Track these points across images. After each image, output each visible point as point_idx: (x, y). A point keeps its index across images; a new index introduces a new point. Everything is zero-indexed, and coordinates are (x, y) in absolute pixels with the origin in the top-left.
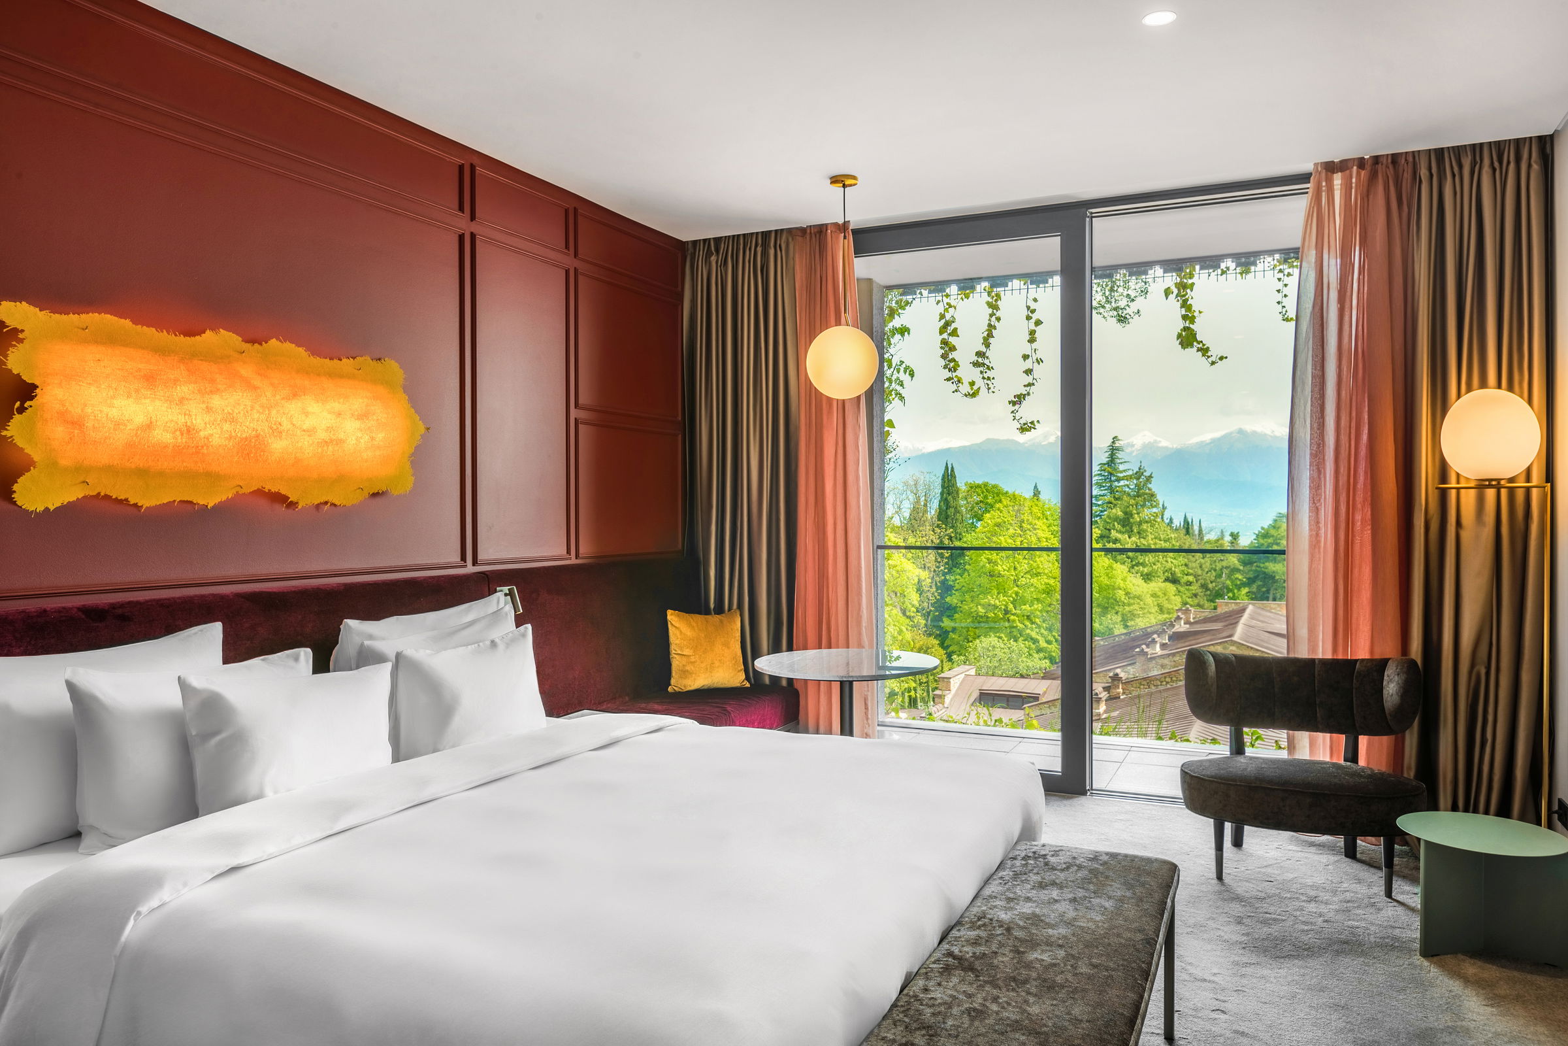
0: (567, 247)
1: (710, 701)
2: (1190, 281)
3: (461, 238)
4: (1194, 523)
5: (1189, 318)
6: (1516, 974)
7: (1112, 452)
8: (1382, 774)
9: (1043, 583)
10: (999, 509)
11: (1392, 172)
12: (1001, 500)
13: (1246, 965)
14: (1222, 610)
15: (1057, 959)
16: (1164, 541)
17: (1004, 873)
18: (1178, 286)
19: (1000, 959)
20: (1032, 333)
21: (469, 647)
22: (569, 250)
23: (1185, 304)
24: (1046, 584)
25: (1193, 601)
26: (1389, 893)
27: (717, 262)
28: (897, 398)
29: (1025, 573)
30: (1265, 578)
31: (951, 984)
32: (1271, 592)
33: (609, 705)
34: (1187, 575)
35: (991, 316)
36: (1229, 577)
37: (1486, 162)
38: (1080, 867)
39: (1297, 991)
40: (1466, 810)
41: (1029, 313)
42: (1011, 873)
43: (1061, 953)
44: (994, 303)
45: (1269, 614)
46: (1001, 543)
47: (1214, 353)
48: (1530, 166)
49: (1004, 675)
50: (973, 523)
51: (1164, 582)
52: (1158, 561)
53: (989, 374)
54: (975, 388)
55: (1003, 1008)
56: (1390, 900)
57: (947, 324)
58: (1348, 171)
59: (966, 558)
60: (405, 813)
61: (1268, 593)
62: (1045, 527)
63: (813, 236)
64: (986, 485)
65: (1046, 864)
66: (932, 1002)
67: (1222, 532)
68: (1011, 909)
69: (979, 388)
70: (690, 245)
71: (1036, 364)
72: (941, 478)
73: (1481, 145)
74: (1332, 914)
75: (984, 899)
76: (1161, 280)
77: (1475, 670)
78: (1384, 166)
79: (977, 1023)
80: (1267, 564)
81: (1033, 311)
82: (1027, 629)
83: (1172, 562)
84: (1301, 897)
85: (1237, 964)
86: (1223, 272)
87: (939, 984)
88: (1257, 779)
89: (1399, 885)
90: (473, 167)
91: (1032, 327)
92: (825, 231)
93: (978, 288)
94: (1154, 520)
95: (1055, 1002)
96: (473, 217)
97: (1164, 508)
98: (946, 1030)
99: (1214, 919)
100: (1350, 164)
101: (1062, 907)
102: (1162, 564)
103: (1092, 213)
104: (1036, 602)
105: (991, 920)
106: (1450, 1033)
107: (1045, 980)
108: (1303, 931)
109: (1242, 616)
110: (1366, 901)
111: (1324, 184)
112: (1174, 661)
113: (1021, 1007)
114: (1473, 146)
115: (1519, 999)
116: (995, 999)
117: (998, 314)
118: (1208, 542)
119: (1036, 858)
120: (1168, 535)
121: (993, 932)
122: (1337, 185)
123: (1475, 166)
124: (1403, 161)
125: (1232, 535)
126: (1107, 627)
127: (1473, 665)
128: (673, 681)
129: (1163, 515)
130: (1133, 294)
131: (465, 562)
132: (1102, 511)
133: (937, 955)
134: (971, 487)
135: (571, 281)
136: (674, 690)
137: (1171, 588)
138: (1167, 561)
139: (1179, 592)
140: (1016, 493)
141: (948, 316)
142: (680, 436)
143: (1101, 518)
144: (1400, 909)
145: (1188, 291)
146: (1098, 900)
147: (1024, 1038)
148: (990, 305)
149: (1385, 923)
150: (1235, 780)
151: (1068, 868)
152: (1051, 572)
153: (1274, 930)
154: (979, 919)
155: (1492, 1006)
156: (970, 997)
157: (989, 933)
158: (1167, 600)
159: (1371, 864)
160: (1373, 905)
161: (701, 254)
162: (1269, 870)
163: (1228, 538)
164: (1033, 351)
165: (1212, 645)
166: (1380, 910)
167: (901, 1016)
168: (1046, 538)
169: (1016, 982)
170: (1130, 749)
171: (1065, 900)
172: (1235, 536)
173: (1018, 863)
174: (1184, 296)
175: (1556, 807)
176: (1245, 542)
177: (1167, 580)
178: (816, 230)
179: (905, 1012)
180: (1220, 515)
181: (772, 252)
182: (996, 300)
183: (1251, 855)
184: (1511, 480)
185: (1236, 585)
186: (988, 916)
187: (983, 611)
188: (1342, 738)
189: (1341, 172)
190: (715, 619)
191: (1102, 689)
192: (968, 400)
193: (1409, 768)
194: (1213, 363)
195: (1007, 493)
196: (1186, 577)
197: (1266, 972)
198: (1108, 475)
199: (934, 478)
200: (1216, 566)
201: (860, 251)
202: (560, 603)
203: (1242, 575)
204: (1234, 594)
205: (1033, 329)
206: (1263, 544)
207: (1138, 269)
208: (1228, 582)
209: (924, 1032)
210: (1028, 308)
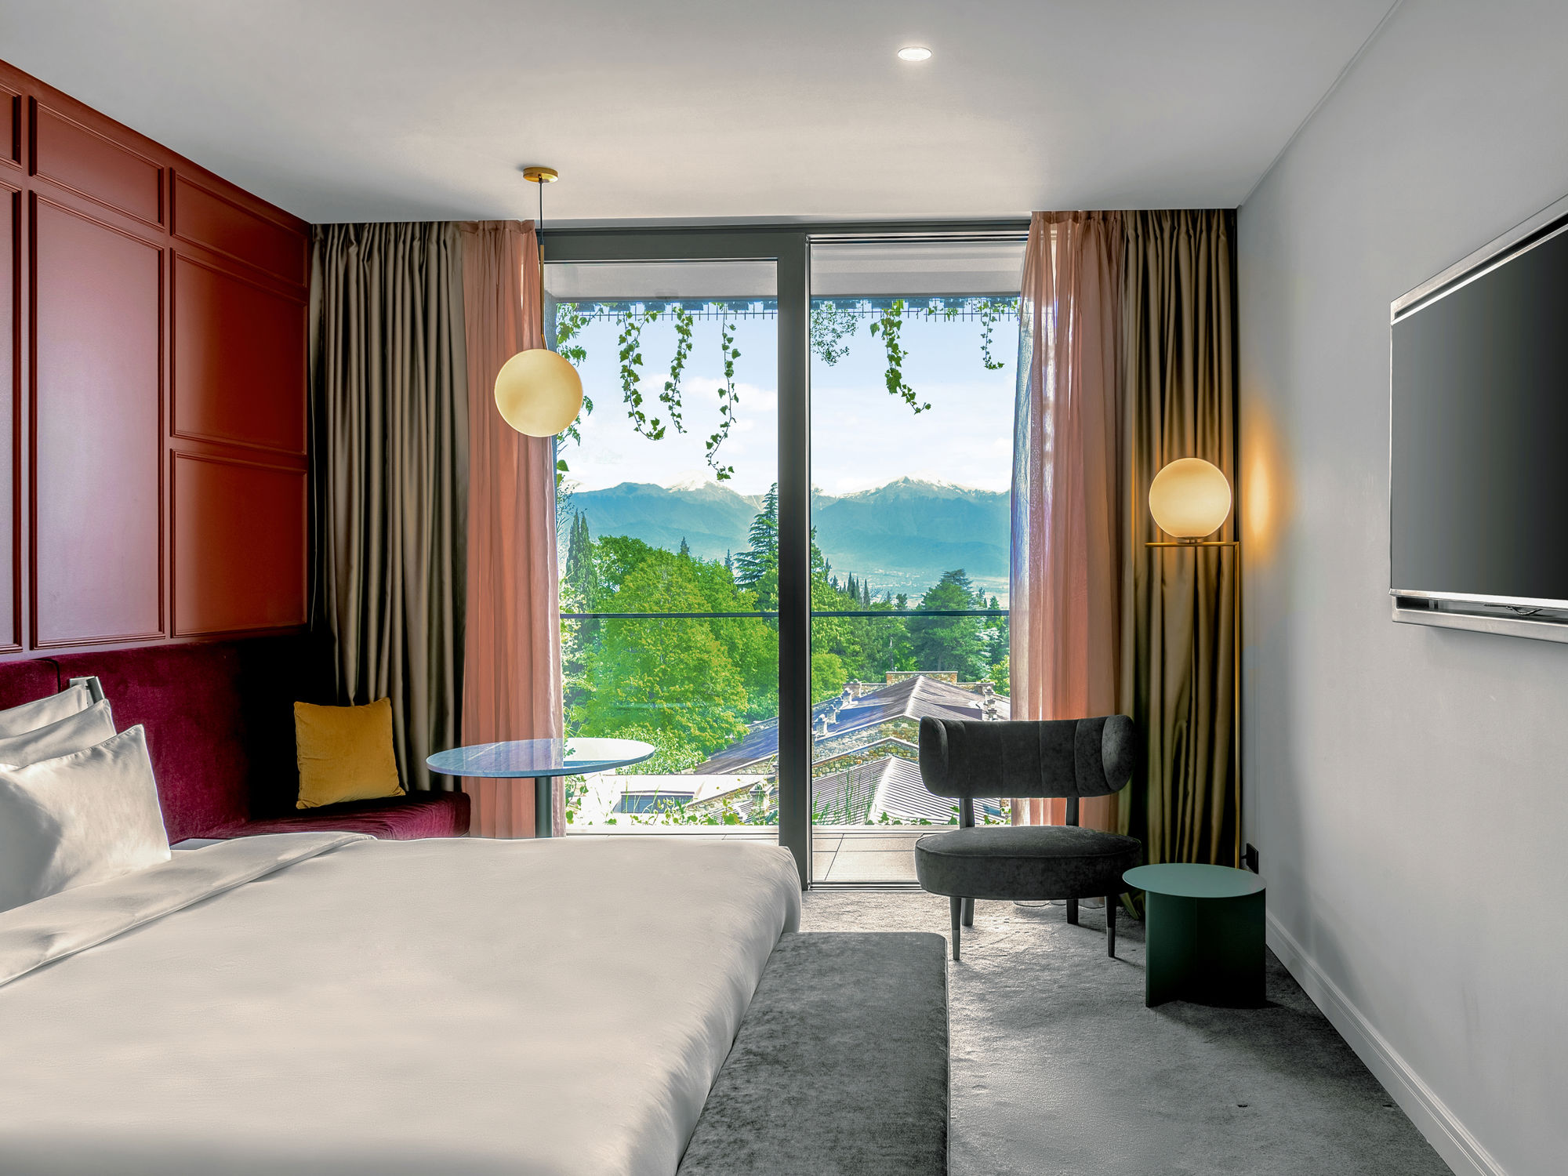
0: (161, 220)
1: (359, 815)
2: (897, 319)
3: (16, 197)
4: (859, 584)
5: (895, 358)
6: (1225, 1010)
7: (771, 502)
8: (1102, 834)
9: (695, 658)
10: (642, 570)
11: (1103, 229)
12: (643, 558)
13: (996, 1039)
14: (891, 682)
15: (859, 1039)
16: (829, 605)
17: (776, 966)
18: (884, 322)
19: (803, 1048)
20: (729, 365)
21: (64, 758)
22: (163, 225)
23: (892, 344)
24: (698, 659)
25: (859, 674)
26: (1112, 954)
27: (358, 254)
28: (571, 435)
29: (675, 647)
30: (933, 645)
31: (762, 1079)
32: (940, 661)
33: (220, 831)
34: (853, 644)
35: (681, 341)
36: (896, 646)
37: (1183, 228)
38: (854, 950)
39: (1046, 1056)
40: (1172, 861)
41: (726, 342)
42: (783, 966)
43: (861, 1034)
44: (685, 327)
45: (939, 685)
46: (645, 611)
47: (920, 401)
48: (1218, 237)
49: (650, 773)
50: (609, 586)
51: (829, 653)
52: (823, 629)
53: (677, 410)
54: (659, 427)
55: (821, 1092)
56: (1114, 959)
57: (630, 348)
58: (1063, 223)
59: (602, 630)
60: (28, 979)
61: (937, 662)
62: (696, 591)
63: (487, 233)
64: (625, 539)
65: (820, 952)
66: (747, 1098)
67: (889, 594)
68: (799, 999)
69: (664, 429)
70: (319, 230)
71: (734, 401)
73: (1179, 211)
74: (1064, 980)
75: (765, 994)
76: (868, 315)
77: (1178, 724)
78: (1096, 221)
79: (800, 1110)
80: (935, 630)
81: (730, 340)
82: (677, 714)
83: (836, 630)
84: (1035, 967)
85: (986, 1039)
86: (931, 312)
87: (748, 1081)
88: (992, 849)
89: (1121, 945)
90: (32, 103)
91: (729, 358)
92: (502, 229)
93: (668, 308)
94: (818, 582)
95: (869, 1079)
96: (32, 170)
97: (828, 567)
98: (772, 1121)
99: (958, 999)
100: (1066, 216)
101: (847, 991)
102: (826, 632)
103: (810, 239)
104: (686, 682)
105: (781, 1012)
106: (1181, 1071)
107: (853, 1061)
108: (1042, 999)
109: (912, 689)
110: (1093, 962)
111: (1042, 232)
112: (843, 744)
113: (838, 1089)
114: (1172, 212)
115: (1230, 1031)
116: (811, 1085)
117: (690, 340)
118: (875, 605)
119: (806, 947)
120: (833, 599)
121: (787, 1024)
122: (1054, 234)
123: (1174, 231)
124: (1112, 218)
125: (899, 597)
126: (767, 708)
127: (1176, 720)
128: (301, 795)
129: (827, 575)
130: (839, 329)
131: (20, 645)
132: (760, 571)
133: (736, 1055)
134: (607, 542)
135: (165, 263)
136: (306, 806)
137: (837, 660)
138: (831, 629)
139: (845, 664)
140: (663, 550)
141: (630, 339)
142: (306, 475)
143: (759, 579)
144: (1123, 966)
145: (895, 329)
146: (881, 980)
147: (851, 1115)
148: (679, 328)
149: (1113, 981)
150: (971, 852)
151: (842, 953)
152: (704, 645)
153: (1015, 1002)
154: (765, 1014)
155: (1211, 1042)
156: (785, 1088)
157: (784, 1025)
158: (832, 673)
159: (1092, 928)
160: (1099, 966)
161: (335, 243)
162: (1001, 945)
163: (895, 601)
164: (730, 386)
165: (883, 722)
166: (1106, 969)
167: (717, 1117)
168: (699, 604)
169: (826, 1067)
170: (843, 836)
171: (848, 983)
172: (902, 599)
173: (788, 954)
174: (890, 334)
175: (1245, 853)
176: (912, 605)
177: (831, 651)
178: (490, 227)
179: (721, 1113)
180: (886, 575)
181: (433, 248)
182: (687, 325)
183: (982, 932)
184: (1206, 539)
185: (904, 654)
186: (775, 1010)
187: (624, 695)
188: (1064, 802)
189: (1057, 223)
190: (354, 709)
191: (766, 782)
192: (652, 442)
193: (1123, 826)
194: (918, 411)
195: (650, 549)
196: (852, 647)
197: (1015, 1043)
198: (766, 529)
200: (883, 634)
201: (551, 256)
202: (156, 697)
203: (911, 643)
204: (901, 664)
205: (730, 360)
206: (931, 608)
207: (845, 301)
208: (896, 651)
209: (749, 1127)
210: (725, 336)
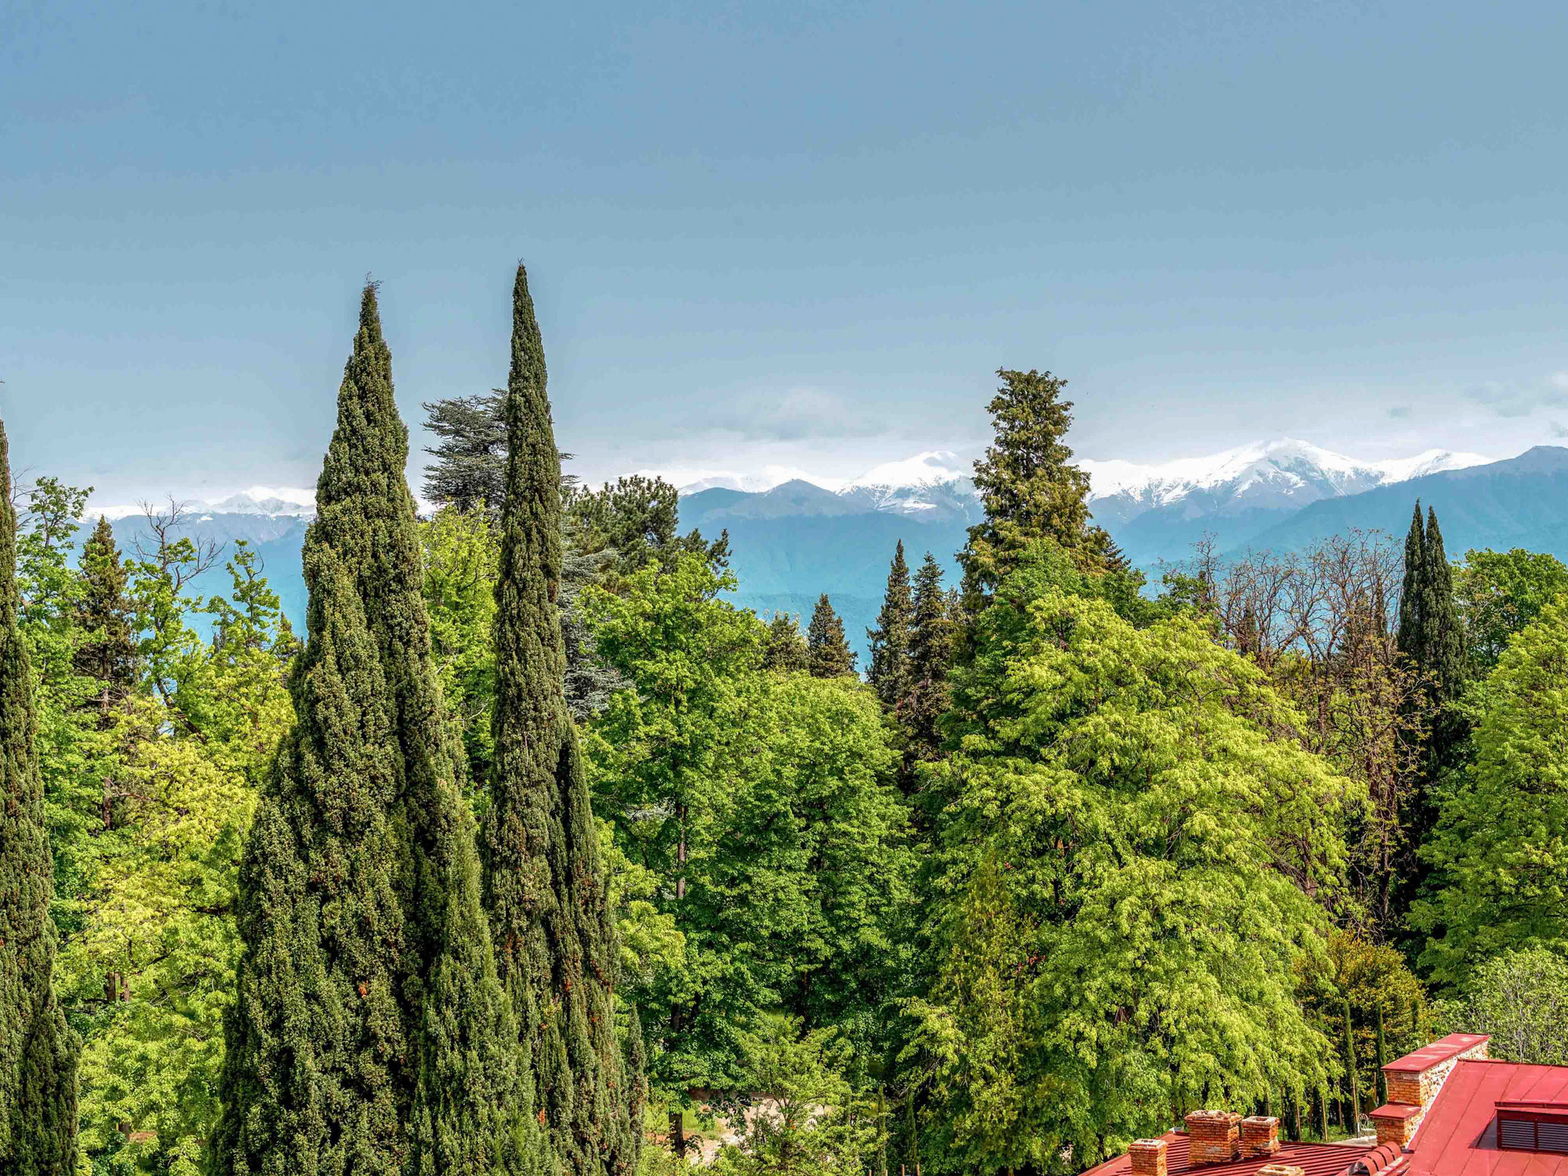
10: (1549, 618)
72: (1403, 544)
134: (1483, 565)
187: (1513, 881)
199: (1388, 544)
